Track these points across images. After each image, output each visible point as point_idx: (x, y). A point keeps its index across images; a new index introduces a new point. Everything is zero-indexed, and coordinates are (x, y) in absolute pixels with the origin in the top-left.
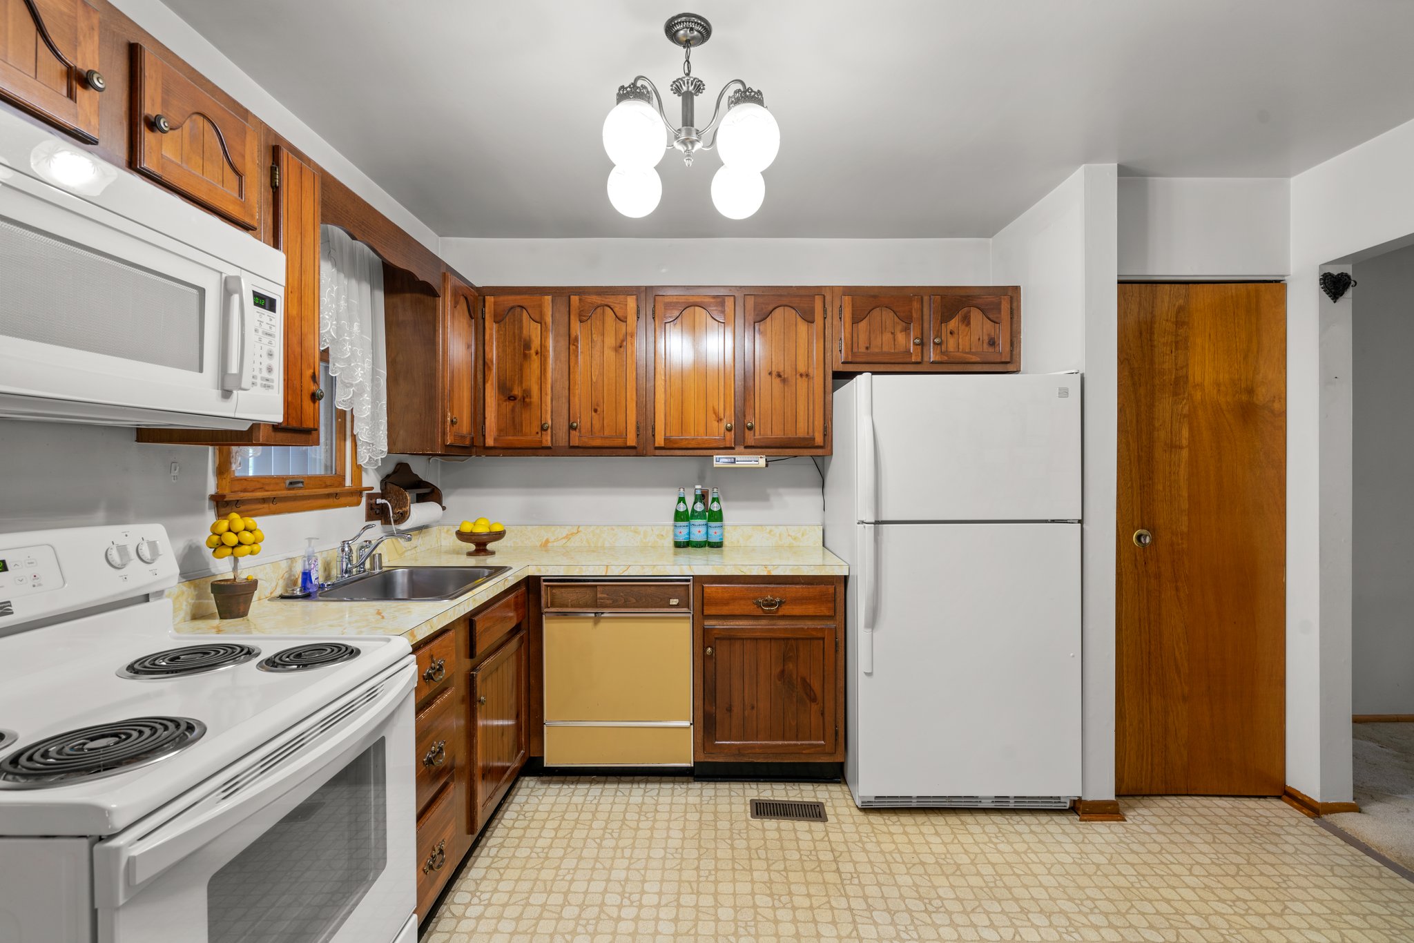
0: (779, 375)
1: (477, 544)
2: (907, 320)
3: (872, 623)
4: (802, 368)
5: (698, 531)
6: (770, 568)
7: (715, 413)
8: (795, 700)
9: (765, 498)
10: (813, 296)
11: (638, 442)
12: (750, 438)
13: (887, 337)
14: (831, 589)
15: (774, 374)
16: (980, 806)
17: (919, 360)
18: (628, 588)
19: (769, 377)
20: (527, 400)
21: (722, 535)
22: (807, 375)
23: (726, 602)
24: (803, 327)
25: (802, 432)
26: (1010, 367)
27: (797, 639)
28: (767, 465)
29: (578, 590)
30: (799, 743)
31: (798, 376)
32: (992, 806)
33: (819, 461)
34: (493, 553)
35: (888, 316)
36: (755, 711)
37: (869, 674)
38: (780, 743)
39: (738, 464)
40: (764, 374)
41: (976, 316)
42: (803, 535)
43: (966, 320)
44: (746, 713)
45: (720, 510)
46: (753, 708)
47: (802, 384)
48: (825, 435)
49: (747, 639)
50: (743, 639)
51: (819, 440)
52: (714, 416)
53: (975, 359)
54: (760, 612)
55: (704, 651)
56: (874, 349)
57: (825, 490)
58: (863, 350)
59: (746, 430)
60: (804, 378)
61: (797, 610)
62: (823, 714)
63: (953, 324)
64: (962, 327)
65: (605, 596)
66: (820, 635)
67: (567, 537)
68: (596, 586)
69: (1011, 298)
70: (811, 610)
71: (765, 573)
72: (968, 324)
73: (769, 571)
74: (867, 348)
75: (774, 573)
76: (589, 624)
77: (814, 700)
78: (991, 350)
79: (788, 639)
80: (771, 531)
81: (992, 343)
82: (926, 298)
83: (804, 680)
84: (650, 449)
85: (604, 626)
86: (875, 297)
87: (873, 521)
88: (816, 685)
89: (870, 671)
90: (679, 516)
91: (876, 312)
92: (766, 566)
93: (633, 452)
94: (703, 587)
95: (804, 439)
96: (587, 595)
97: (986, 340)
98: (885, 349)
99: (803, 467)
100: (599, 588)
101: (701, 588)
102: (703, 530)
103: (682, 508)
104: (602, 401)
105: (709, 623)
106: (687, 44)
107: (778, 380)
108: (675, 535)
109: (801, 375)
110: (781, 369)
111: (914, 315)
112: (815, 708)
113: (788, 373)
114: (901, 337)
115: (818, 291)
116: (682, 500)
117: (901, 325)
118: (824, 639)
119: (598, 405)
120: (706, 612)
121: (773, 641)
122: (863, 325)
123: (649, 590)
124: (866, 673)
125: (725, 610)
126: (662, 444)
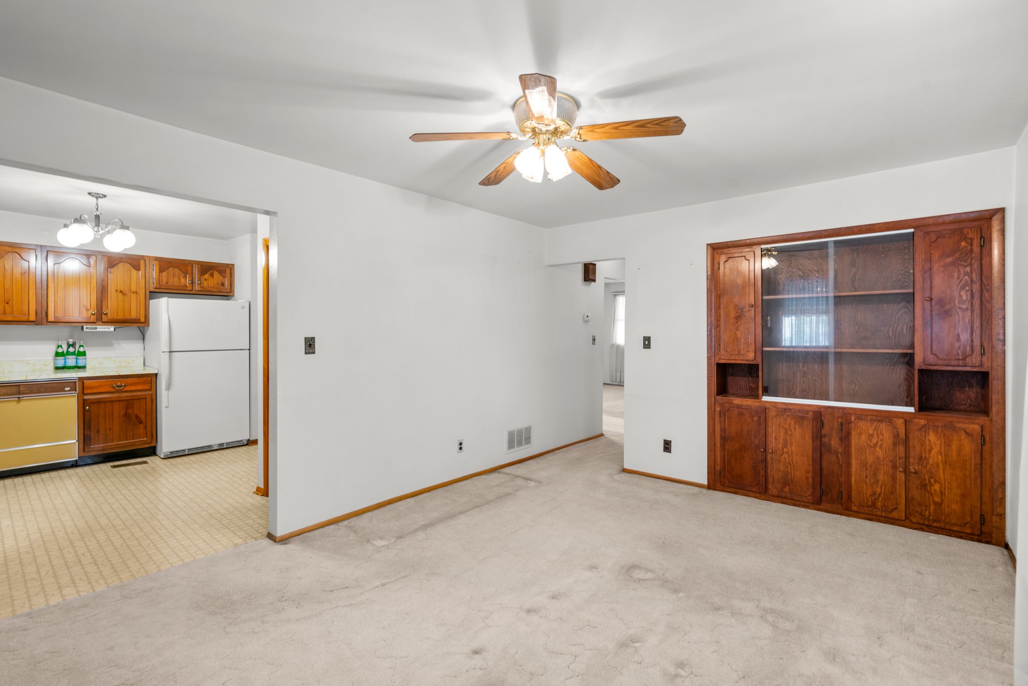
0: (121, 292)
2: (186, 273)
3: (169, 387)
4: (134, 289)
5: (71, 361)
6: (119, 372)
7: (85, 307)
8: (132, 424)
9: (111, 345)
10: (140, 260)
11: (36, 319)
12: (104, 318)
13: (176, 279)
14: (149, 379)
15: (119, 291)
16: (213, 449)
17: (191, 289)
18: (40, 385)
19: (116, 292)
21: (86, 362)
22: (136, 293)
23: (96, 387)
24: (134, 272)
25: (134, 315)
26: (230, 294)
27: (133, 400)
28: (115, 330)
29: (7, 388)
30: (134, 441)
31: (132, 293)
32: (218, 448)
33: (141, 328)
35: (177, 271)
36: (111, 431)
37: (167, 407)
38: (125, 442)
39: (98, 330)
40: (113, 291)
41: (216, 274)
42: (133, 361)
43: (212, 275)
44: (107, 432)
45: (85, 351)
46: (110, 430)
47: (133, 296)
48: (145, 318)
49: (107, 402)
50: (105, 402)
51: (142, 319)
53: (215, 290)
54: (114, 390)
55: (84, 408)
56: (170, 283)
57: (145, 341)
58: (164, 283)
59: (103, 315)
60: (135, 294)
61: (133, 388)
62: (146, 428)
63: (206, 276)
64: (210, 278)
65: (25, 389)
66: (144, 397)
68: (20, 385)
69: (231, 269)
70: (140, 387)
71: (117, 374)
72: (213, 277)
74: (167, 283)
75: (121, 374)
76: (14, 404)
77: (141, 423)
78: (222, 287)
79: (129, 400)
80: (114, 360)
81: (223, 284)
82: (194, 265)
83: (136, 416)
84: (44, 321)
85: (22, 403)
86: (170, 262)
87: (168, 351)
88: (142, 417)
89: (167, 406)
90: (57, 354)
91: (171, 269)
92: (117, 372)
93: (34, 323)
94: (83, 382)
95: (135, 319)
96: (15, 390)
97: (220, 283)
98: (175, 284)
99: (133, 330)
100: (21, 386)
101: (82, 383)
102: (74, 361)
103: (60, 350)
104: (12, 299)
105: (86, 397)
106: (97, 198)
107: (121, 294)
108: (55, 363)
109: (133, 292)
110: (122, 289)
111: (189, 272)
112: (142, 426)
113: (126, 291)
114: (182, 280)
115: (143, 257)
116: (59, 346)
117: (183, 275)
118: (146, 398)
119: (9, 300)
120: (85, 392)
121: (121, 402)
122: (164, 274)
123: (53, 385)
124: (166, 407)
125: (96, 391)
126: (53, 320)
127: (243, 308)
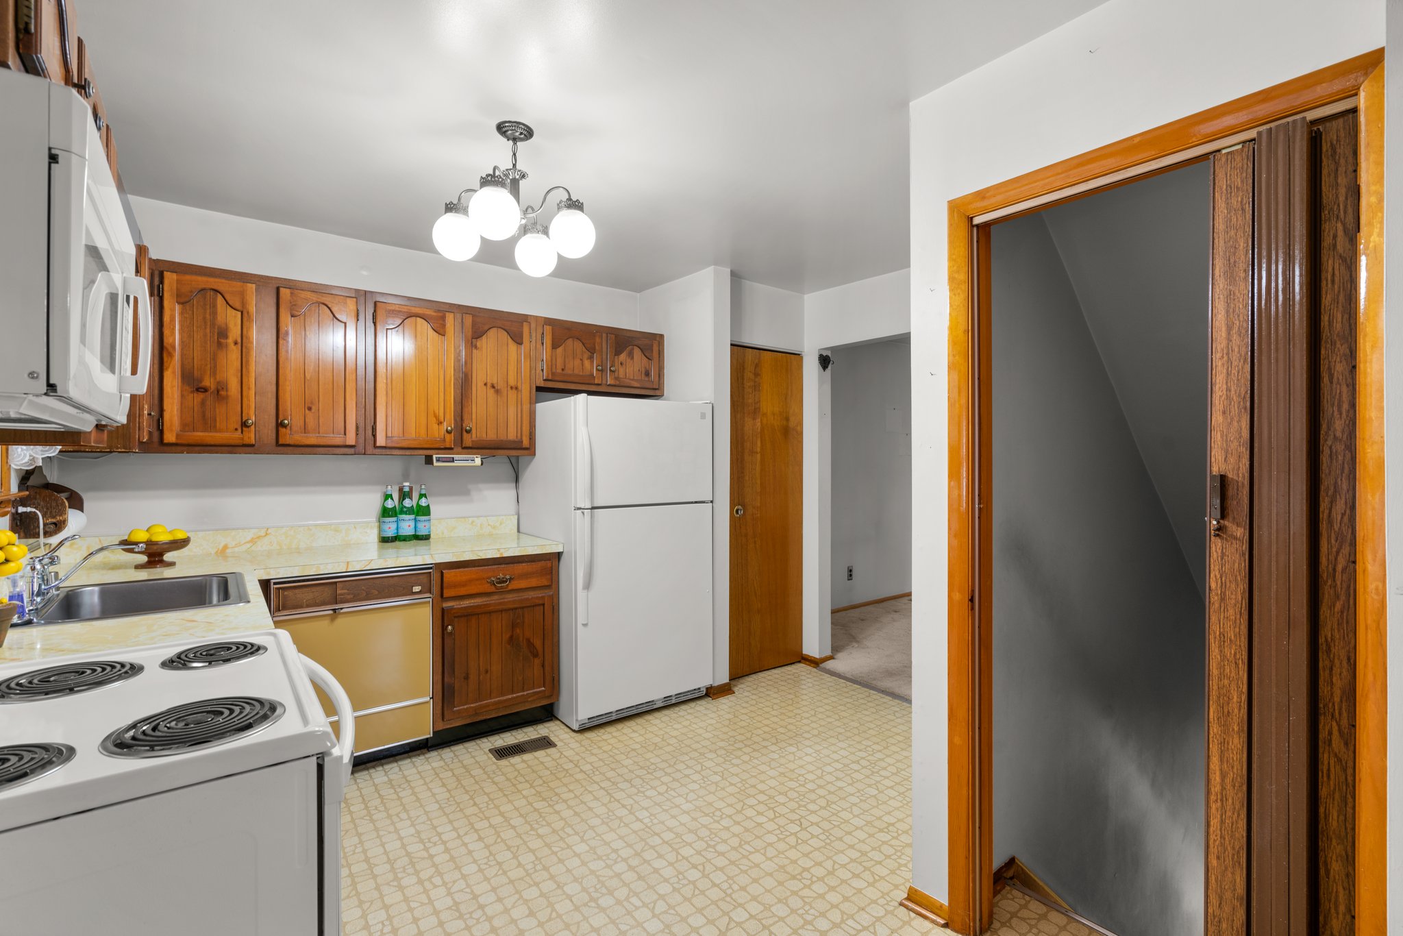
0: (493, 387)
1: (150, 555)
2: (592, 351)
3: (587, 586)
4: (512, 382)
5: (407, 526)
6: (502, 551)
7: (435, 416)
8: (521, 658)
9: (466, 493)
10: (522, 323)
11: (357, 441)
12: (468, 439)
13: (578, 362)
14: (549, 564)
15: (489, 385)
16: (655, 707)
17: (600, 382)
18: (371, 581)
19: (485, 387)
20: (223, 393)
21: (430, 528)
22: (516, 388)
23: (463, 584)
24: (513, 347)
25: (512, 435)
26: (658, 393)
27: (523, 608)
28: (482, 464)
29: (314, 589)
30: (525, 693)
31: (509, 388)
32: (662, 705)
33: (513, 460)
34: (172, 564)
35: (578, 346)
36: (488, 675)
37: (585, 625)
38: (510, 697)
39: (456, 464)
40: (480, 384)
41: (637, 353)
42: (501, 524)
43: (631, 355)
44: (481, 677)
45: (428, 505)
46: (487, 672)
47: (512, 395)
48: (530, 439)
49: (482, 613)
50: (478, 614)
51: (526, 443)
52: (434, 419)
53: (636, 384)
54: (493, 589)
55: (444, 628)
56: (568, 371)
57: (521, 484)
58: (559, 371)
59: (465, 433)
60: (514, 390)
61: (523, 584)
62: (543, 666)
63: (623, 357)
64: (628, 360)
65: (346, 591)
66: (541, 602)
67: (253, 541)
68: (336, 583)
69: (659, 342)
70: (534, 582)
71: (498, 556)
72: (632, 358)
73: (501, 554)
74: (563, 370)
75: (506, 555)
76: (325, 623)
77: (536, 655)
78: (647, 379)
79: (516, 609)
80: (473, 522)
81: (647, 374)
82: (604, 335)
83: (528, 640)
84: (370, 449)
85: (340, 621)
86: (569, 329)
87: (590, 507)
88: (538, 643)
89: (585, 623)
90: (386, 513)
91: (570, 342)
92: (498, 550)
93: (352, 451)
94: (442, 573)
95: (514, 442)
96: (327, 592)
97: (643, 372)
98: (576, 372)
99: (501, 465)
100: (338, 585)
101: (439, 574)
102: (412, 524)
103: (390, 504)
104: (317, 400)
105: (446, 605)
106: (515, 140)
107: (492, 390)
108: (380, 530)
109: (512, 388)
110: (495, 382)
111: (597, 348)
112: (537, 661)
113: (501, 385)
114: (587, 363)
115: (524, 319)
116: (387, 496)
117: (587, 354)
118: (543, 605)
119: (312, 403)
120: (445, 595)
121: (503, 612)
122: (560, 350)
123: (392, 582)
124: (583, 625)
125: (462, 591)
126: (383, 444)
127: (703, 416)
